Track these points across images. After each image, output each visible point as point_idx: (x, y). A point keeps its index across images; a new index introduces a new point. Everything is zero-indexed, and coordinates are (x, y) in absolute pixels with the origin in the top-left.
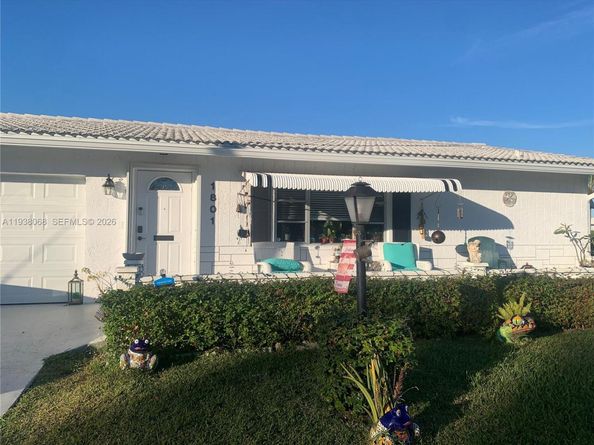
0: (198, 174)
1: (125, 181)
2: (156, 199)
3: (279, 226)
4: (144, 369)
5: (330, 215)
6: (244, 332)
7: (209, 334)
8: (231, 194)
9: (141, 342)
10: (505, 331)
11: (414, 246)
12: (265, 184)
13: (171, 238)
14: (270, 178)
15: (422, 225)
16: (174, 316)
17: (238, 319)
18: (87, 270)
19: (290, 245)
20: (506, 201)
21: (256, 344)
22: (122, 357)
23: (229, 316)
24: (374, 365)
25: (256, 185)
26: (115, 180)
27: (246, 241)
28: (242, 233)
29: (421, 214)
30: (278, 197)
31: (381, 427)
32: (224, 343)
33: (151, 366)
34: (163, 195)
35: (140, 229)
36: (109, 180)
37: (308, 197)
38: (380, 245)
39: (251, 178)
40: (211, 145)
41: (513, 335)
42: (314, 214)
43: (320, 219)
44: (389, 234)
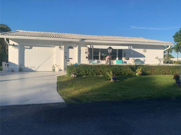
0: (77, 45)
1: (63, 47)
2: (69, 50)
3: (94, 56)
4: (75, 77)
5: (104, 54)
6: (90, 73)
7: (84, 73)
8: (84, 50)
9: (74, 73)
10: (137, 74)
11: (123, 61)
12: (92, 48)
13: (72, 59)
14: (93, 46)
15: (124, 56)
16: (78, 69)
17: (89, 70)
18: (56, 65)
19: (96, 60)
20: (144, 51)
21: (92, 75)
22: (71, 75)
23: (87, 70)
24: (111, 72)
25: (90, 48)
26: (61, 47)
27: (87, 59)
28: (87, 58)
29: (124, 54)
30: (94, 50)
31: (112, 79)
32: (87, 75)
33: (76, 77)
34: (70, 50)
35: (66, 57)
36: (60, 47)
37: (100, 50)
38: (115, 60)
39: (89, 46)
40: (80, 40)
41: (138, 74)
42: (101, 54)
43: (102, 55)
44: (117, 58)
